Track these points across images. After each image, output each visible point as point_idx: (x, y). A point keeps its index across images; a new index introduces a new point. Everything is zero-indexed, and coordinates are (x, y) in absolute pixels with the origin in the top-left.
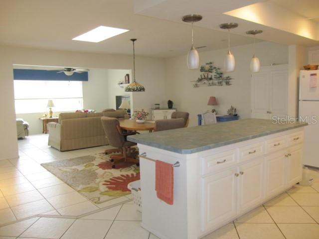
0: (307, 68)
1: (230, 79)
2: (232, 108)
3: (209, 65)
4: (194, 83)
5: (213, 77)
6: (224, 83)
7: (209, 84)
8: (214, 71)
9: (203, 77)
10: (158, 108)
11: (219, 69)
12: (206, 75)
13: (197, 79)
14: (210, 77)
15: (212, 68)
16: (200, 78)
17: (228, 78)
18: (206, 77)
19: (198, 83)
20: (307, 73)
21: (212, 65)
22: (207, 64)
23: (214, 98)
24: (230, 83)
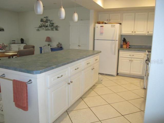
0: (99, 23)
1: (58, 27)
2: (59, 43)
3: (46, 18)
4: (37, 29)
5: (48, 25)
6: (54, 29)
7: (46, 29)
8: (49, 22)
9: (42, 25)
10: (14, 43)
11: (52, 21)
12: (44, 24)
13: (38, 26)
14: (46, 25)
15: (48, 20)
16: (41, 25)
17: (57, 26)
18: (44, 25)
19: (39, 29)
20: (99, 25)
21: (47, 18)
22: (44, 17)
23: (49, 37)
24: (58, 29)
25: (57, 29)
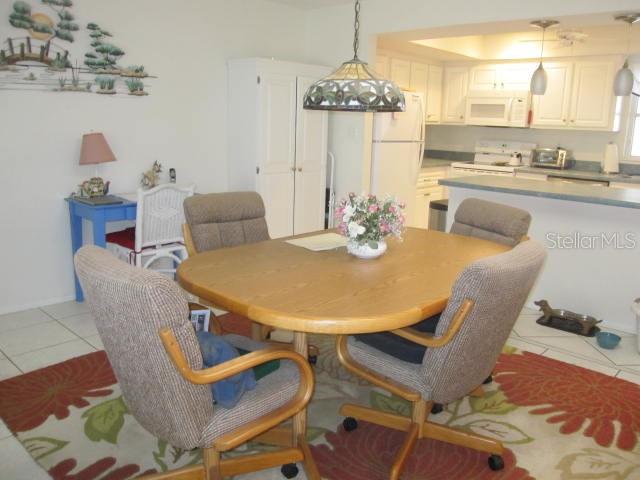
1: (146, 76)
3: (61, 9)
5: (75, 59)
6: (121, 87)
7: (60, 82)
8: (84, 36)
12: (38, 46)
14: (55, 54)
16: (7, 52)
17: (139, 72)
21: (69, 10)
24: (145, 90)
25: (136, 90)
